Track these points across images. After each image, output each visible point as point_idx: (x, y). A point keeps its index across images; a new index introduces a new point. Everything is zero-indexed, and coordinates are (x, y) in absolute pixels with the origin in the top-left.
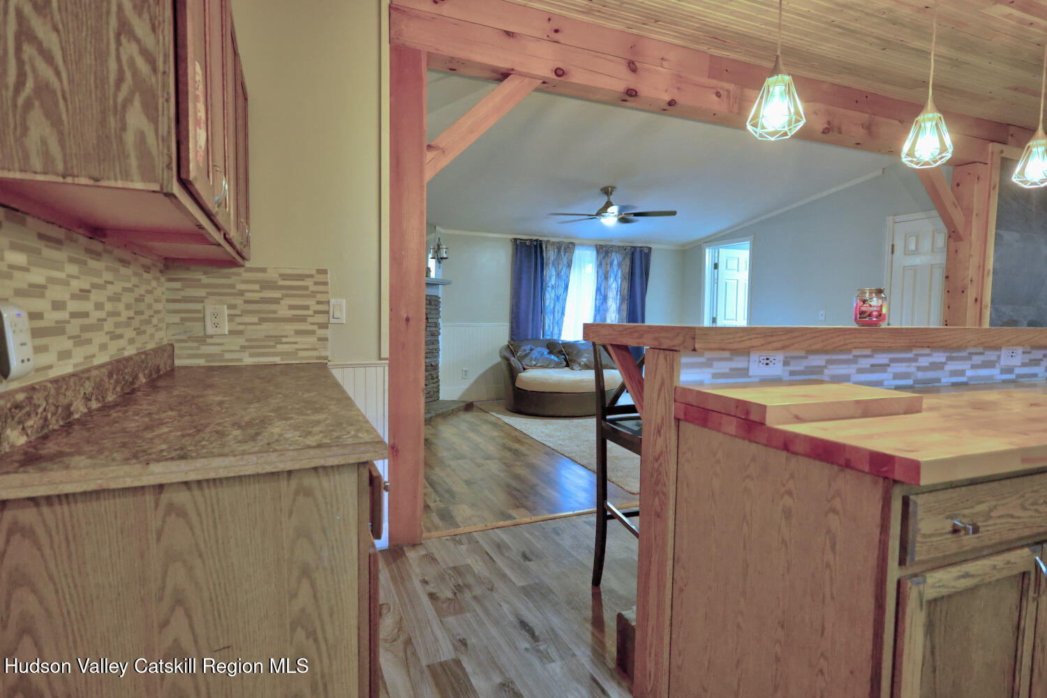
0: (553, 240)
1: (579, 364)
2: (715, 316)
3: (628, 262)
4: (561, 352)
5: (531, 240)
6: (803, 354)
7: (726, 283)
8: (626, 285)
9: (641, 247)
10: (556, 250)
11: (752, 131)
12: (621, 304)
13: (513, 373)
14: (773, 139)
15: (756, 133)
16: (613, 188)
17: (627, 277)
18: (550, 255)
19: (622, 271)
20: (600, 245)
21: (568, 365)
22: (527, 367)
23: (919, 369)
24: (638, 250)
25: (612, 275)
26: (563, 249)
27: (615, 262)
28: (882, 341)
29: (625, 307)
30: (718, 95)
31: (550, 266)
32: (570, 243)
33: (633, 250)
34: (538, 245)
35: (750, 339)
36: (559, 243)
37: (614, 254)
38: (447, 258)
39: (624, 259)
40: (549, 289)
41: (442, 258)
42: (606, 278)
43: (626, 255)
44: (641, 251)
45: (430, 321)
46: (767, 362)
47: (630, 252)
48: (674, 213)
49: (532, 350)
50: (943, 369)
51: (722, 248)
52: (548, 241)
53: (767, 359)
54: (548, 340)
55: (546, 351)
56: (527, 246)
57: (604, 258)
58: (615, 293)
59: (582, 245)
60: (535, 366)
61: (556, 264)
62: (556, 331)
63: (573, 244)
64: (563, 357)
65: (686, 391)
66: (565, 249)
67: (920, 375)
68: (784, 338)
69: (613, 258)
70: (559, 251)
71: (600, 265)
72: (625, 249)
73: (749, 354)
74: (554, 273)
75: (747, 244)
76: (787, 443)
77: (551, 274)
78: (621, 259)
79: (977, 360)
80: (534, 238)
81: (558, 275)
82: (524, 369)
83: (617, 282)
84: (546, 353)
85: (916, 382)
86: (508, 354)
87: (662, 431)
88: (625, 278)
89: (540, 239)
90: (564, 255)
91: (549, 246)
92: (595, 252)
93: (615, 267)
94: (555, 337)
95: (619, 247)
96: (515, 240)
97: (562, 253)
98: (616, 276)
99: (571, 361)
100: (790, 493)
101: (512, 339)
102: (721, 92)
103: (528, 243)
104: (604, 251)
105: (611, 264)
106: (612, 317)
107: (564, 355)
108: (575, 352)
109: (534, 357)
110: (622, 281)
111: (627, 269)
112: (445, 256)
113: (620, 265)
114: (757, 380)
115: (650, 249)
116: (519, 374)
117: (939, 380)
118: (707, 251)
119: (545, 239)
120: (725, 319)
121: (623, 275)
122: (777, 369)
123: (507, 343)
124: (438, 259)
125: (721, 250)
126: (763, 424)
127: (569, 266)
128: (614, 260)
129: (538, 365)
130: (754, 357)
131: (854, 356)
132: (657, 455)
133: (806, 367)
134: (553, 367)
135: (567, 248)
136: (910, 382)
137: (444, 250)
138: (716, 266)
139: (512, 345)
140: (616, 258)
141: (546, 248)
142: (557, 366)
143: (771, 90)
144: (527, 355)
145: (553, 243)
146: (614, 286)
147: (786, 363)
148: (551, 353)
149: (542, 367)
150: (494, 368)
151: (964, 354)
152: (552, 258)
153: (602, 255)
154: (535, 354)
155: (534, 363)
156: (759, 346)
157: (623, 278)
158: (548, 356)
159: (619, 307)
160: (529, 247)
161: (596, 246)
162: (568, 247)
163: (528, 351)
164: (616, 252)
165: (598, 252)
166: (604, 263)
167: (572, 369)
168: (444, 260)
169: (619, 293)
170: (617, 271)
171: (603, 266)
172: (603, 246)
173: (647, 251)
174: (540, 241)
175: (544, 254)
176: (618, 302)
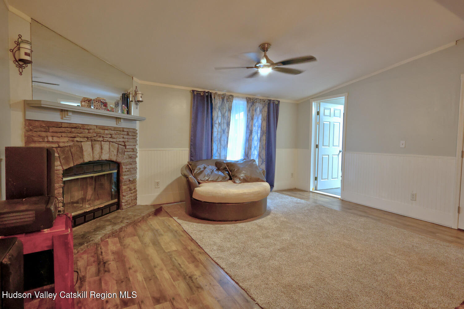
0: (219, 93)
1: (240, 179)
2: (317, 144)
3: (266, 109)
4: (225, 169)
5: (204, 92)
7: (324, 124)
8: (265, 124)
9: (273, 101)
10: (221, 100)
12: (261, 136)
13: (190, 187)
16: (269, 44)
17: (266, 118)
18: (217, 102)
19: (262, 115)
20: (249, 98)
21: (231, 179)
22: (201, 182)
25: (256, 118)
26: (225, 99)
27: (258, 109)
29: (264, 138)
31: (217, 110)
32: (230, 95)
33: (269, 102)
34: (209, 96)
36: (223, 95)
37: (257, 104)
38: (141, 101)
39: (264, 107)
40: (217, 125)
41: (139, 101)
42: (252, 119)
43: (265, 105)
44: (274, 103)
45: (127, 147)
47: (267, 103)
49: (205, 168)
51: (322, 102)
52: (216, 93)
54: (216, 160)
55: (215, 168)
56: (201, 96)
57: (251, 106)
58: (257, 129)
59: (238, 97)
60: (207, 180)
61: (221, 108)
62: (223, 154)
63: (232, 96)
64: (227, 172)
66: (227, 100)
69: (257, 107)
70: (223, 101)
71: (249, 111)
72: (264, 101)
74: (220, 114)
77: (217, 115)
78: (262, 107)
80: (207, 91)
81: (223, 116)
82: (199, 183)
83: (258, 122)
84: (215, 170)
86: (187, 172)
88: (264, 119)
89: (211, 91)
90: (227, 103)
91: (216, 97)
92: (246, 102)
93: (258, 112)
94: (222, 158)
95: (260, 99)
96: (193, 91)
97: (225, 101)
98: (258, 118)
99: (233, 176)
101: (191, 160)
103: (202, 94)
104: (251, 101)
105: (256, 110)
107: (227, 171)
108: (235, 170)
109: (206, 174)
111: (265, 114)
112: (141, 99)
113: (261, 111)
115: (279, 102)
116: (195, 189)
118: (313, 103)
119: (214, 92)
120: (323, 146)
121: (263, 117)
123: (187, 163)
124: (135, 101)
127: (230, 110)
129: (210, 180)
134: (221, 181)
135: (228, 98)
137: (140, 95)
138: (318, 113)
139: (190, 165)
140: (259, 107)
141: (214, 98)
142: (224, 180)
144: (202, 172)
145: (219, 95)
146: (257, 124)
148: (218, 169)
149: (213, 181)
150: (178, 180)
152: (219, 105)
153: (250, 104)
154: (208, 171)
155: (207, 178)
157: (263, 120)
158: (216, 172)
159: (260, 138)
160: (203, 97)
161: (247, 98)
162: (229, 98)
163: (202, 169)
164: (259, 102)
165: (248, 102)
166: (251, 109)
167: (235, 182)
168: (140, 103)
169: (260, 129)
170: (259, 115)
171: (251, 111)
172: (250, 98)
173: (277, 103)
174: (210, 93)
175: (213, 102)
176: (259, 135)
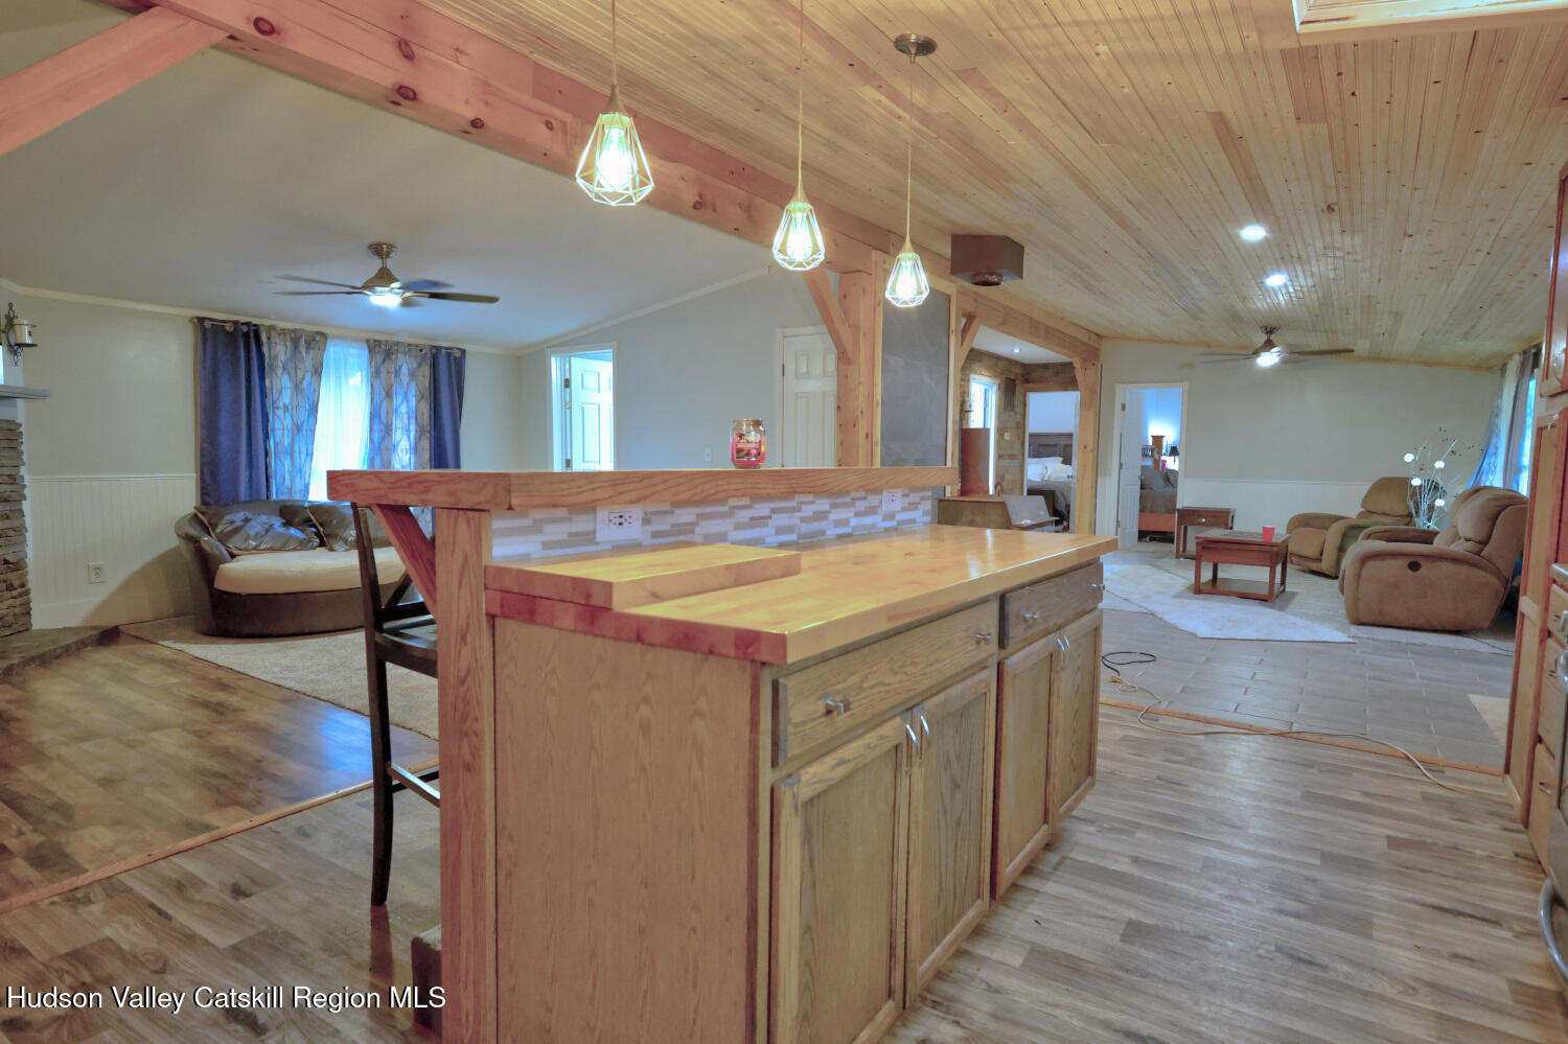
0: (281, 325)
1: (345, 541)
2: (569, 457)
3: (426, 370)
4: (308, 522)
5: (236, 323)
6: (667, 507)
7: (583, 408)
8: (425, 408)
9: (447, 348)
10: (289, 344)
11: (583, 186)
12: (418, 439)
13: (207, 565)
14: (613, 204)
15: (591, 192)
16: (391, 247)
17: (427, 394)
18: (277, 351)
19: (417, 385)
20: (375, 341)
21: (322, 544)
22: (236, 552)
23: (803, 520)
24: (444, 351)
25: (399, 391)
26: (303, 341)
27: (405, 370)
28: (760, 486)
29: (426, 443)
30: (549, 125)
31: (279, 372)
32: (318, 333)
33: (434, 351)
34: (252, 334)
35: (593, 489)
36: (295, 331)
37: (400, 356)
39: (420, 365)
40: (280, 412)
41: (19, 344)
42: (389, 395)
43: (423, 358)
44: (449, 355)
46: (621, 520)
47: (429, 356)
48: (493, 300)
49: (247, 520)
50: (826, 518)
51: (574, 356)
52: (271, 328)
53: (621, 517)
54: (283, 501)
55: (277, 522)
56: (227, 333)
57: (384, 361)
58: (406, 421)
59: (342, 338)
60: (255, 548)
61: (292, 366)
62: (298, 484)
63: (323, 335)
64: (313, 529)
65: (501, 572)
66: (308, 343)
67: (805, 528)
68: (639, 486)
69: (399, 363)
70: (296, 346)
71: (375, 374)
72: (421, 350)
73: (594, 510)
74: (286, 383)
75: (609, 353)
76: (640, 632)
77: (281, 387)
78: (415, 366)
79: (860, 506)
80: (242, 319)
81: (297, 388)
82: (233, 556)
83: (407, 402)
84: (279, 524)
85: (800, 536)
86: (194, 531)
87: (469, 639)
88: (423, 397)
89: (255, 321)
90: (307, 353)
91: (274, 336)
92: (367, 352)
93: (405, 378)
94: (297, 497)
95: (409, 345)
96: (201, 320)
97: (302, 348)
98: (406, 393)
99: (327, 536)
100: (647, 700)
101: (204, 502)
102: (553, 122)
103: (229, 328)
104: (382, 350)
105: (397, 373)
106: (403, 459)
107: (314, 526)
108: (335, 522)
109: (252, 533)
110: (418, 402)
111: (426, 382)
112: (27, 339)
113: (412, 375)
114: (608, 547)
115: (463, 352)
116: (222, 566)
117: (823, 533)
118: (553, 359)
119: (267, 322)
120: (584, 460)
121: (419, 390)
122: (634, 531)
123: (192, 510)
124: (8, 344)
125: (573, 359)
126: (609, 609)
127: (318, 372)
128: (401, 367)
129: (263, 546)
130: (602, 514)
131: (730, 508)
132: (462, 674)
133: (673, 526)
134: (295, 549)
135: (310, 342)
136: (793, 537)
137: (26, 331)
138: (567, 383)
139: (203, 514)
140: (406, 364)
141: (269, 339)
142: (303, 545)
143: (606, 131)
144: (237, 530)
145: (283, 332)
146: (404, 409)
147: (646, 521)
148: (288, 524)
149: (271, 550)
150: (166, 560)
151: (847, 500)
152: (282, 357)
153: (379, 358)
154: (257, 525)
155: (254, 544)
156: (604, 499)
157: (420, 398)
158: (282, 530)
159: (416, 444)
160: (232, 334)
161: (368, 341)
162: (314, 340)
163: (238, 524)
164: (405, 353)
165: (371, 351)
166: (383, 369)
167: (332, 550)
168: (25, 350)
169: (413, 421)
170: (408, 384)
171: (383, 375)
172: (379, 341)
173: (458, 354)
174: (255, 325)
175: (265, 349)
176: (412, 435)
